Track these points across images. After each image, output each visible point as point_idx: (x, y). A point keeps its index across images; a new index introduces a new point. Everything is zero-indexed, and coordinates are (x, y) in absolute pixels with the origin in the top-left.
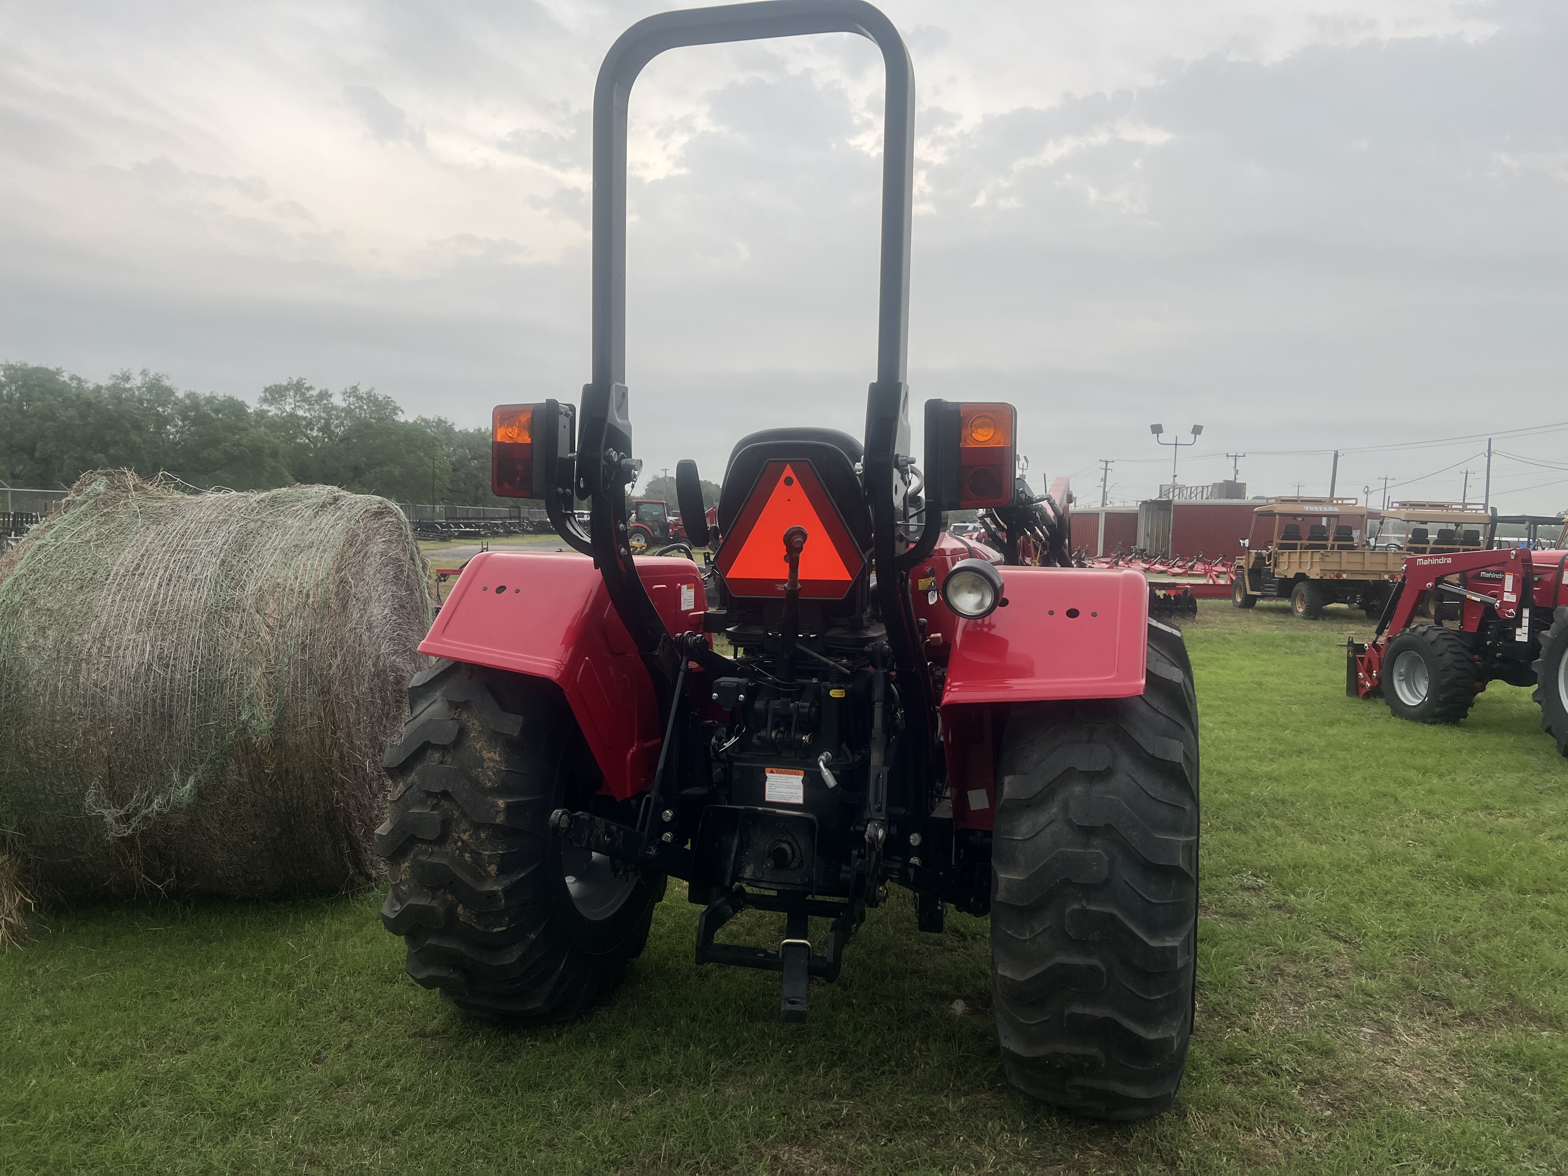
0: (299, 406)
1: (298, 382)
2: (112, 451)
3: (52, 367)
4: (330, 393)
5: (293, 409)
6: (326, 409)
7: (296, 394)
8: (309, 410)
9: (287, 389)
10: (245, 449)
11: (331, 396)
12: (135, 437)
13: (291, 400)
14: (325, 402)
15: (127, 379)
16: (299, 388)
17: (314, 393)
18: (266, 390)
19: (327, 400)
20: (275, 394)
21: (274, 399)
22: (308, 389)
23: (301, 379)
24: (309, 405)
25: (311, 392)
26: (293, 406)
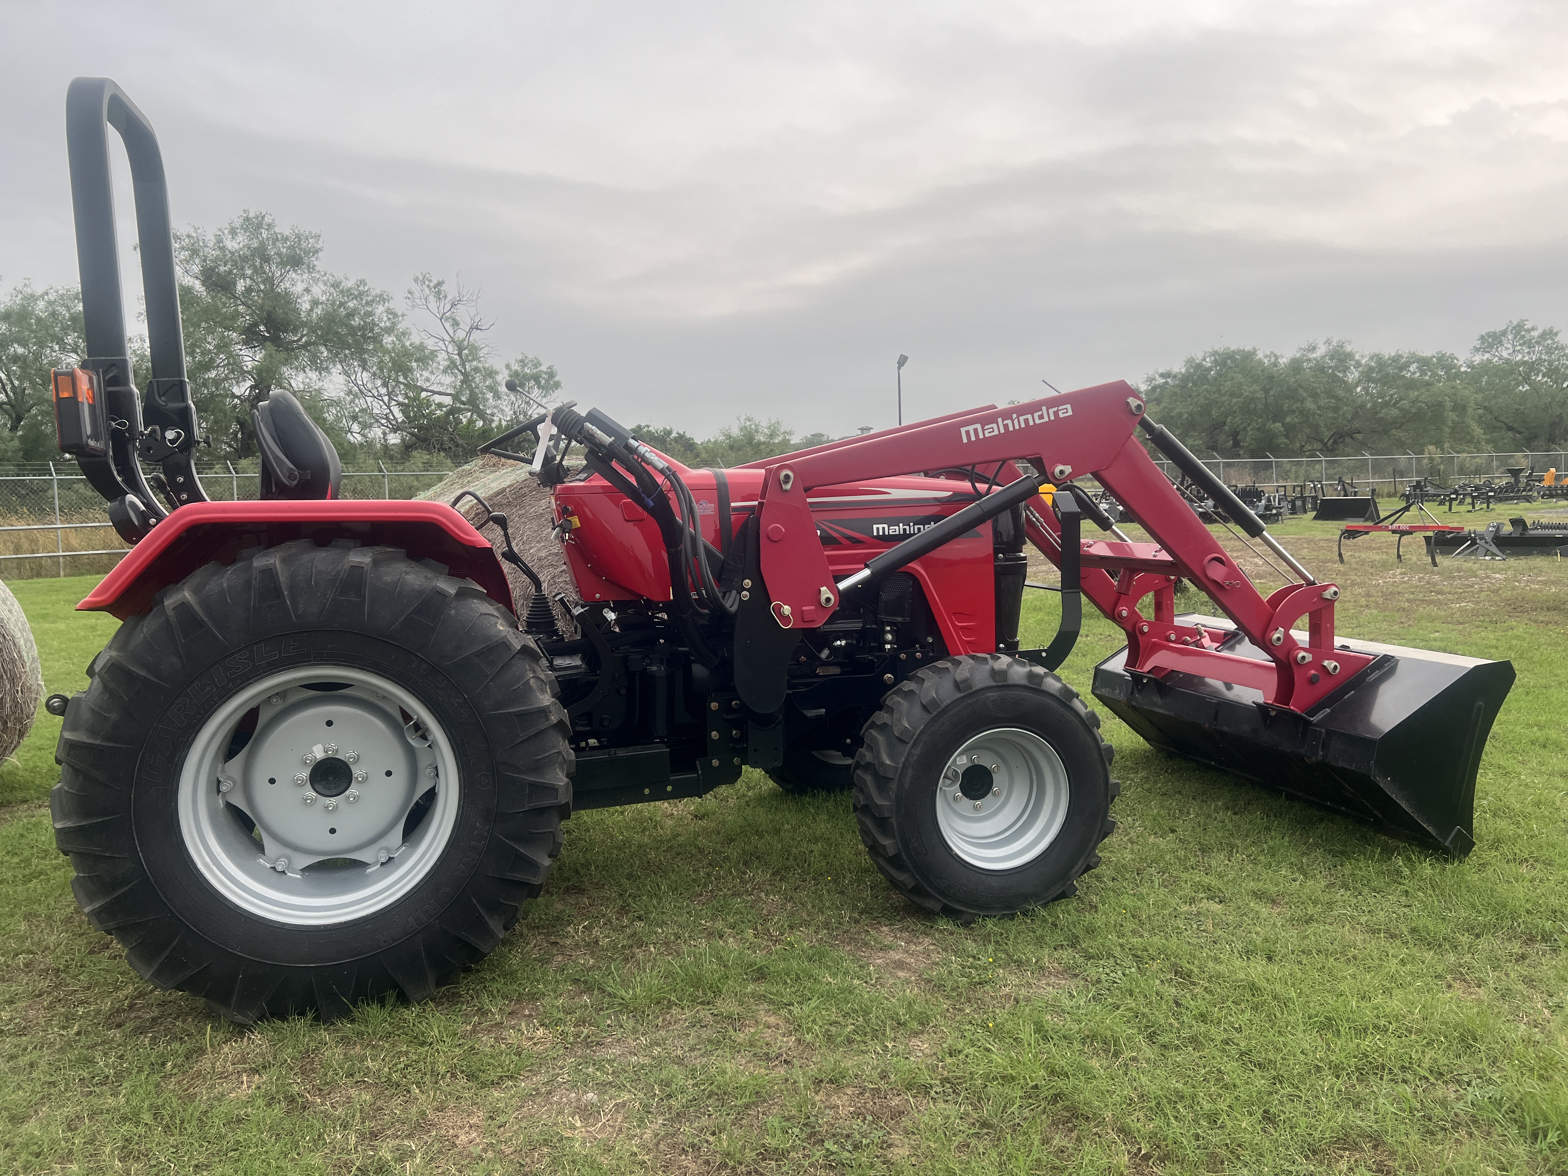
0: (1519, 351)
1: (1518, 325)
2: (1288, 420)
3: (1248, 348)
4: (1555, 331)
5: (1509, 354)
6: (1549, 350)
7: (1515, 337)
8: (1529, 353)
9: (1504, 333)
10: (1423, 405)
11: (1556, 334)
12: (1310, 405)
13: (1509, 346)
14: (1549, 342)
15: (1313, 349)
16: (1518, 329)
17: (1535, 334)
18: (1482, 338)
19: (1553, 340)
20: (1492, 341)
21: (1491, 346)
22: (1528, 331)
23: (1523, 321)
24: (1530, 347)
25: (1533, 333)
26: (1511, 351)
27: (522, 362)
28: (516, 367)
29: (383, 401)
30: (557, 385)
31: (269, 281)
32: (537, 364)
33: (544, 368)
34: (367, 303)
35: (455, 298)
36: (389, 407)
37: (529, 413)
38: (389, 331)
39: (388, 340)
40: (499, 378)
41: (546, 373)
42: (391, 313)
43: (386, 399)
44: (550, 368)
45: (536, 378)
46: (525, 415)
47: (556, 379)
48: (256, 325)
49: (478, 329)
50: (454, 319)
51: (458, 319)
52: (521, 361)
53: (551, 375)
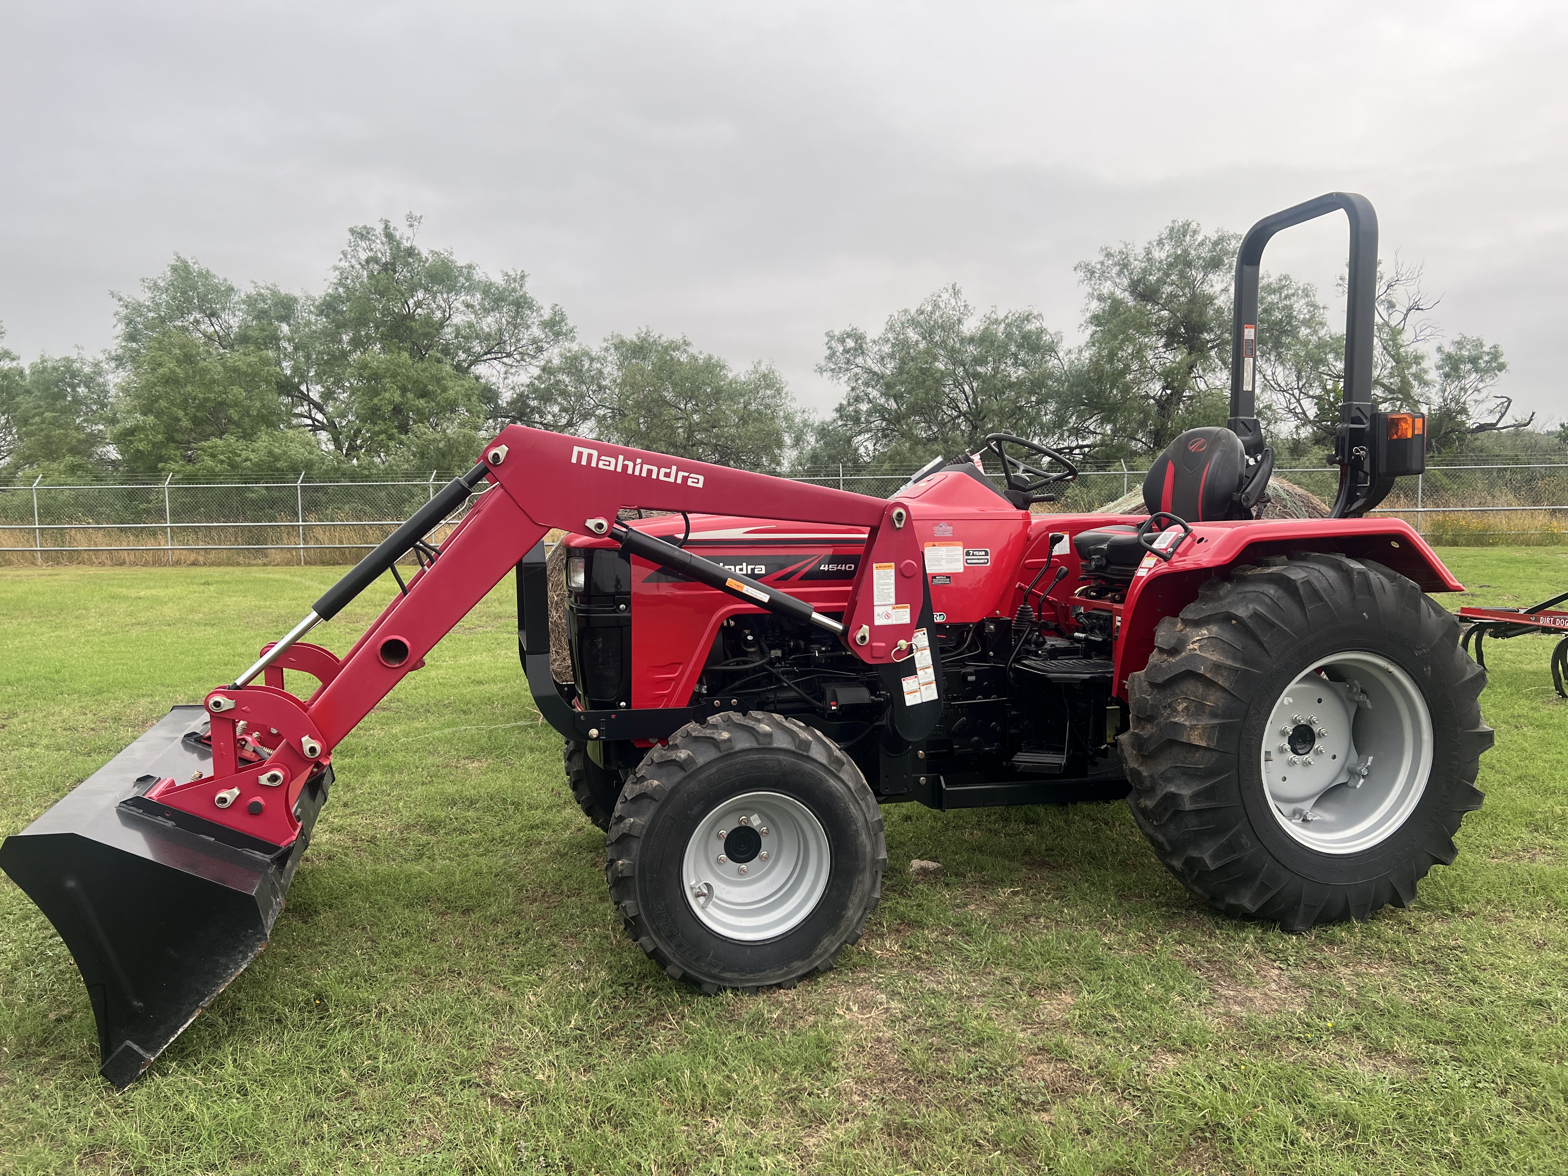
27: (1460, 344)
28: (1450, 349)
29: (1293, 395)
30: (1501, 367)
31: (1191, 284)
32: (1479, 344)
33: (1486, 349)
34: (1286, 298)
35: (1392, 278)
36: (1298, 401)
37: (1462, 400)
38: (1307, 323)
39: (1304, 331)
40: (1425, 365)
41: (1488, 354)
42: (1312, 306)
43: (1296, 392)
44: (1495, 347)
45: (1474, 360)
46: (1457, 403)
47: (1501, 360)
48: (1176, 327)
49: (1418, 309)
50: (1389, 302)
51: (1394, 300)
52: (1458, 343)
53: (1495, 355)
